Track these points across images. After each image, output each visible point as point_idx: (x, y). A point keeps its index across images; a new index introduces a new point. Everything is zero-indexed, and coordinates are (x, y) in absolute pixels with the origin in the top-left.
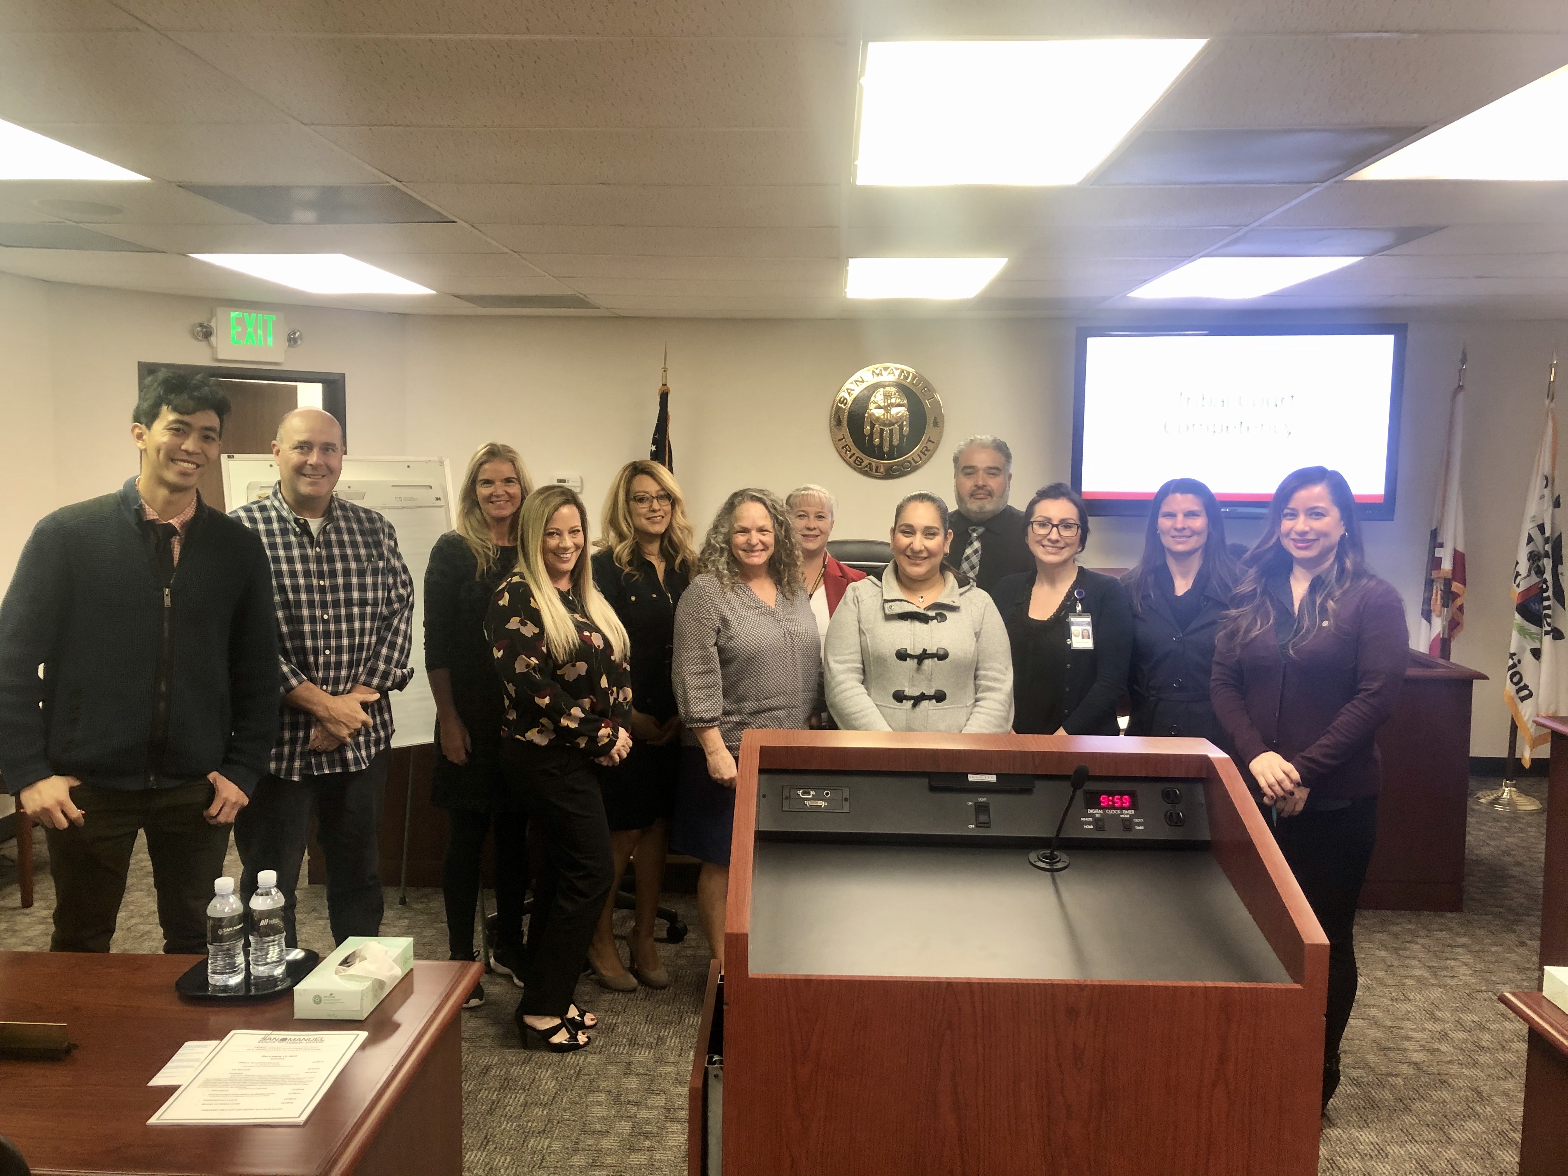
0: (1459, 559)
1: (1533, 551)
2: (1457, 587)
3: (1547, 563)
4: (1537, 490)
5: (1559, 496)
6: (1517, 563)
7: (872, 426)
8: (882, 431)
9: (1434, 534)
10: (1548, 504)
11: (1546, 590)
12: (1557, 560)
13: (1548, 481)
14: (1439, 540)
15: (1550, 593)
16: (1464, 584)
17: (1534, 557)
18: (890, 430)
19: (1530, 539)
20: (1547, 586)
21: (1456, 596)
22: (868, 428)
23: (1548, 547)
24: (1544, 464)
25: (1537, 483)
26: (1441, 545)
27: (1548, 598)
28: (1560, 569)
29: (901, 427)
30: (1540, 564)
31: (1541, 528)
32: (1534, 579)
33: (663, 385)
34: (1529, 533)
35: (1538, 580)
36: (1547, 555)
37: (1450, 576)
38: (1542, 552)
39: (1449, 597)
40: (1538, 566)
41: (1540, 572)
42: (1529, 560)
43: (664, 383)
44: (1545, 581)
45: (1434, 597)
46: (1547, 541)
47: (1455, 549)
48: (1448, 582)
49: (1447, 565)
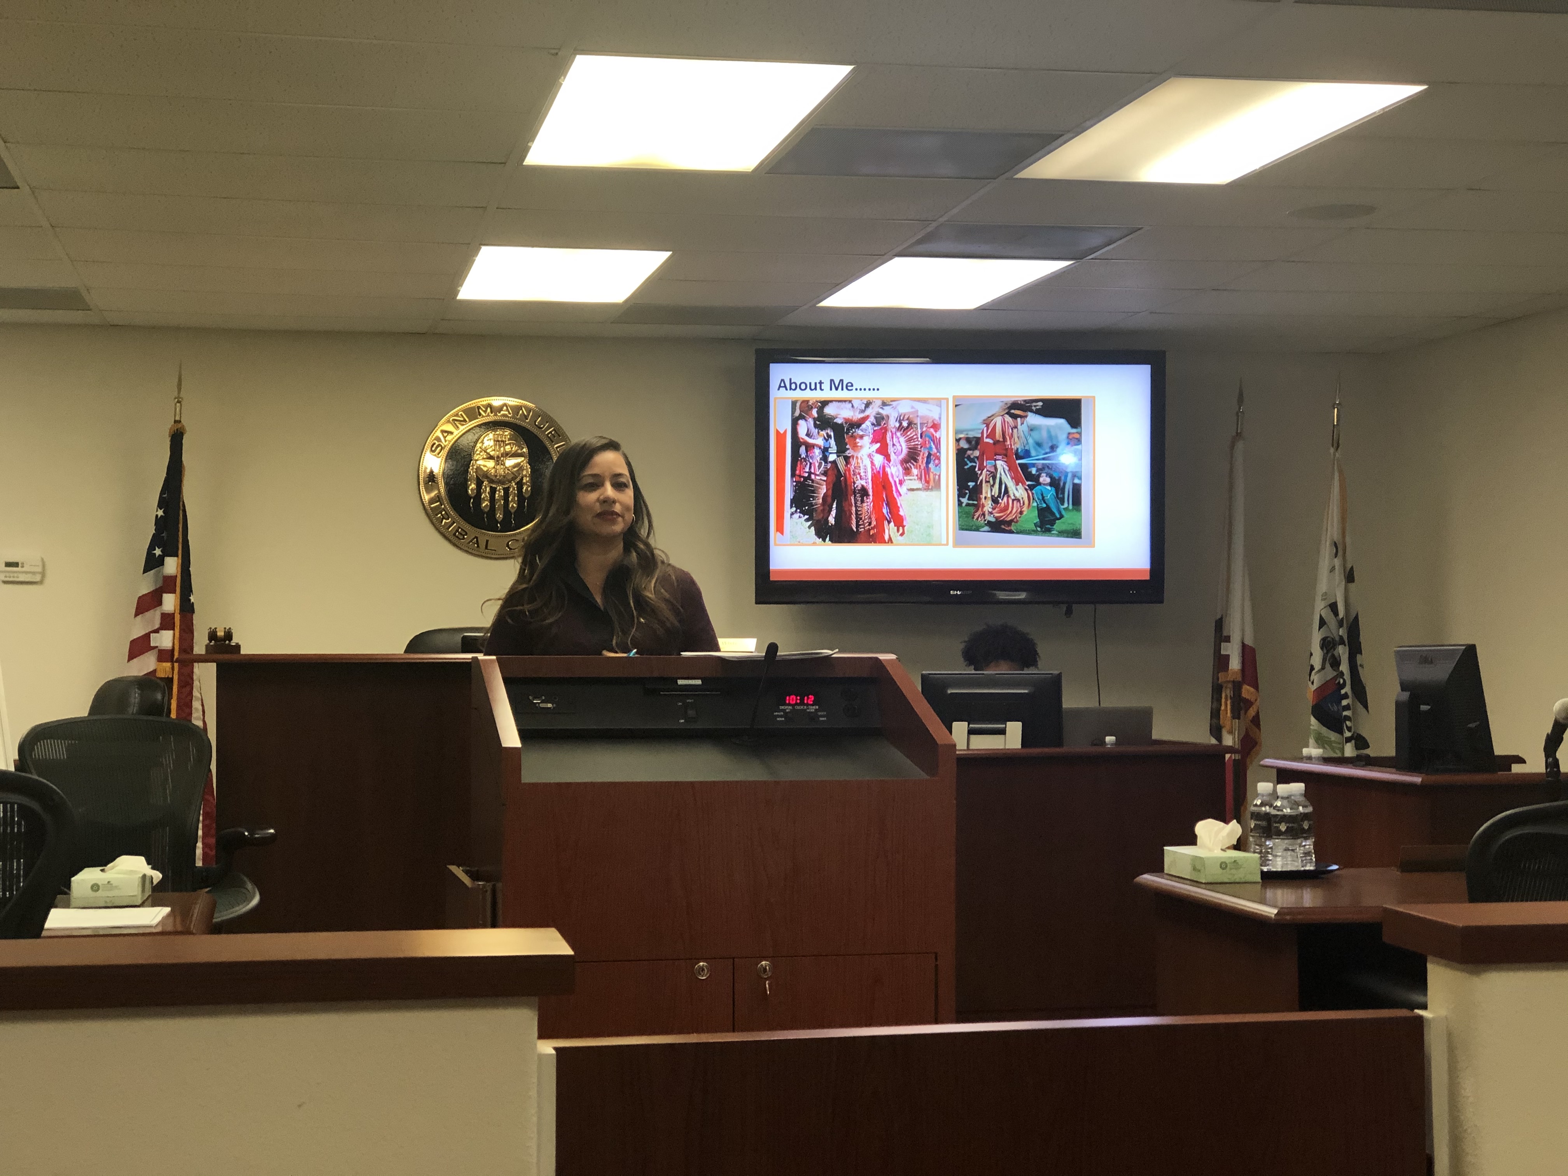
0: (1248, 654)
1: (1328, 637)
2: (1248, 691)
3: (1342, 652)
4: (1327, 562)
5: (1352, 568)
6: (1311, 654)
7: (479, 484)
8: (493, 491)
9: (1219, 624)
10: (1339, 577)
11: (1343, 686)
12: (1355, 649)
13: (1338, 548)
14: (1225, 634)
15: (1347, 690)
16: (1256, 686)
17: (1328, 645)
18: (504, 489)
19: (1322, 623)
20: (1344, 680)
21: (1249, 704)
22: (473, 486)
23: (1342, 632)
24: (1332, 530)
25: (1326, 551)
26: (1228, 639)
27: (1346, 696)
28: (1359, 659)
29: (520, 485)
30: (1336, 653)
31: (1333, 607)
32: (1330, 673)
33: (175, 422)
34: (1321, 616)
35: (1335, 673)
36: (1342, 642)
37: (1239, 678)
38: (1337, 639)
39: (1240, 705)
40: (1333, 656)
41: (1335, 663)
42: (1322, 648)
43: (177, 418)
44: (1342, 674)
45: (1223, 708)
46: (1340, 624)
47: (1243, 643)
48: (1237, 687)
49: (1235, 664)
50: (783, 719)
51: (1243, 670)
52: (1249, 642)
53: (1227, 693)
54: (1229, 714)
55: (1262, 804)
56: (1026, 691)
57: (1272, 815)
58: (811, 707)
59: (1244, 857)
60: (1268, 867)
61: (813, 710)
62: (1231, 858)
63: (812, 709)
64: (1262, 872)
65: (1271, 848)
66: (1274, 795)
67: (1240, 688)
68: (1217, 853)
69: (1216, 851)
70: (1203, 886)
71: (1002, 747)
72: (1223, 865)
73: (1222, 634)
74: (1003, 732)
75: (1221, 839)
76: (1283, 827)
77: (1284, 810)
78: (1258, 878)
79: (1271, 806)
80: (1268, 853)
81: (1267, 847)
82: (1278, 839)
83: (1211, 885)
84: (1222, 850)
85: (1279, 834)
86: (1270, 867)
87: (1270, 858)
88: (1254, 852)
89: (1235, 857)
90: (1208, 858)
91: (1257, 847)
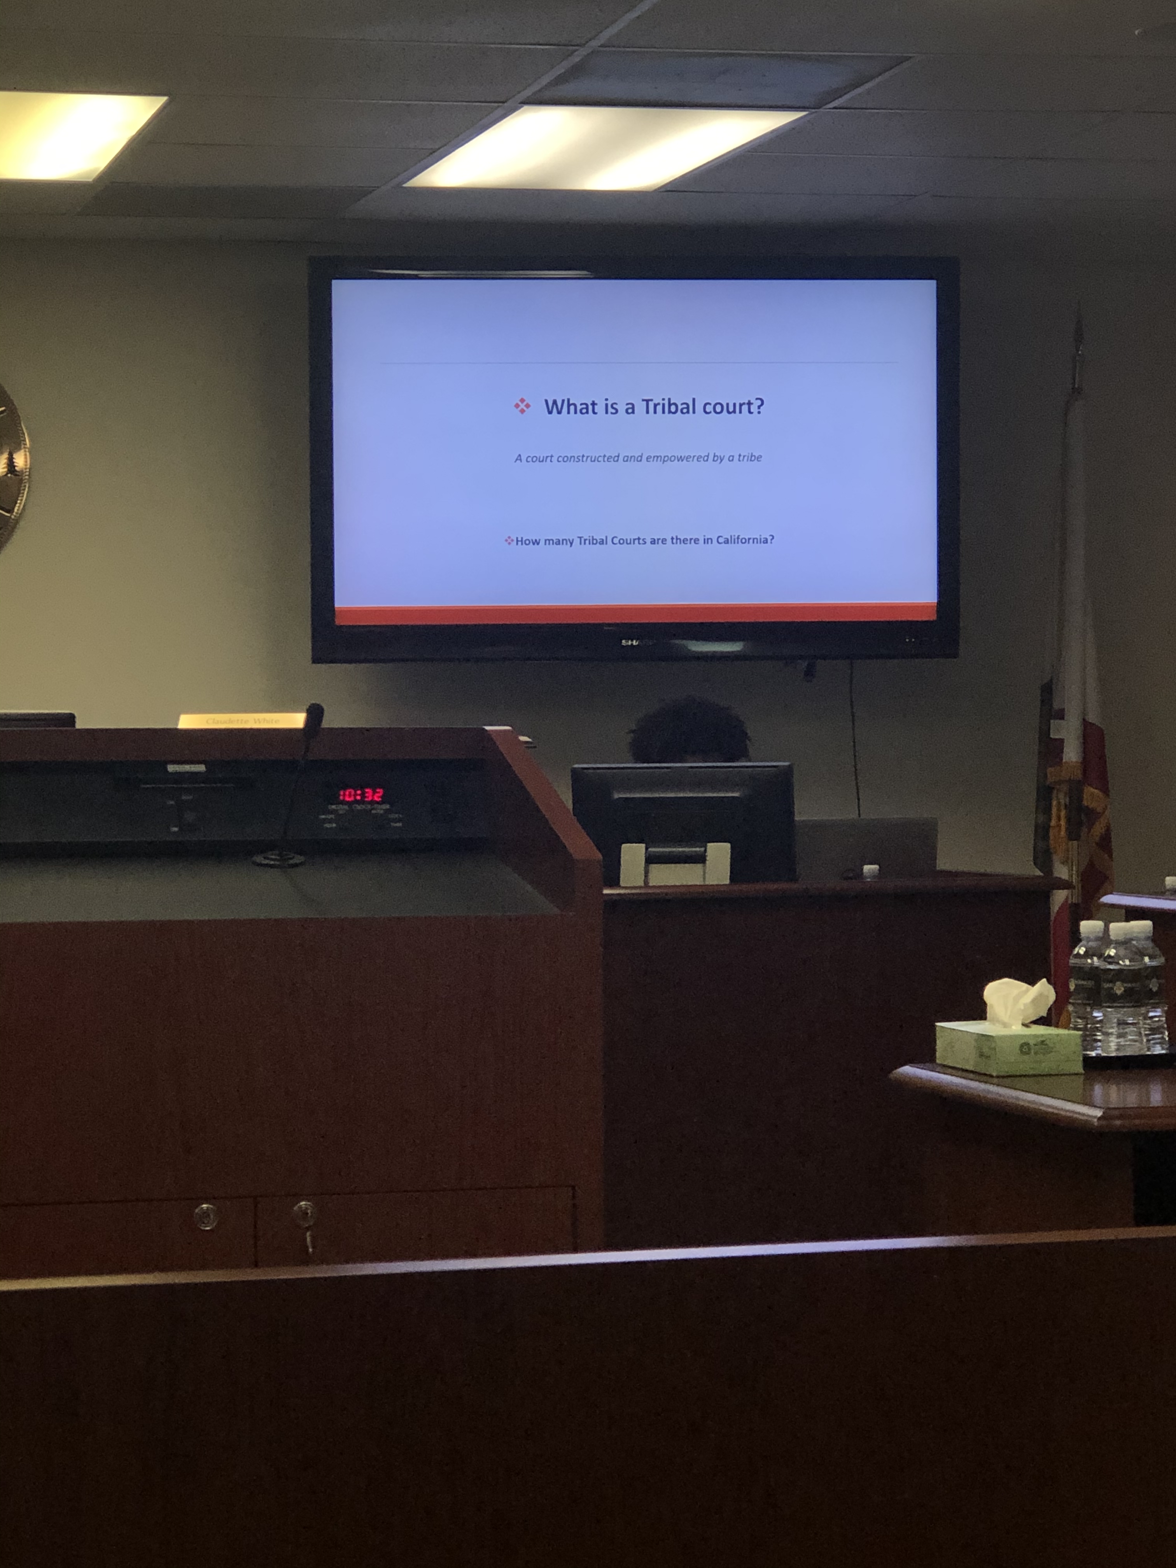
0: (1093, 737)
2: (1092, 794)
9: (1048, 691)
14: (1056, 706)
16: (1106, 791)
21: (1094, 816)
26: (1060, 715)
37: (1078, 776)
39: (1080, 819)
45: (1053, 822)
47: (1084, 720)
48: (1075, 790)
49: (1072, 754)
50: (334, 825)
51: (1085, 763)
52: (1092, 718)
53: (1060, 799)
54: (1063, 833)
55: (1087, 955)
56: (736, 795)
57: (1102, 970)
58: (380, 807)
59: (1058, 1035)
60: (1096, 1052)
61: (382, 812)
62: (1036, 1036)
63: (381, 809)
64: (1087, 1060)
65: (1101, 1021)
66: (1105, 939)
67: (1081, 792)
68: (1017, 1029)
69: (1014, 1027)
70: (995, 1080)
71: (699, 882)
72: (1025, 1047)
73: (1051, 705)
74: (701, 859)
75: (1022, 1008)
76: (1119, 989)
77: (1121, 962)
78: (1079, 1068)
79: (1100, 956)
80: (1097, 1029)
81: (1094, 1021)
82: (1109, 1007)
83: (1007, 1079)
84: (1024, 1025)
85: (1113, 999)
86: (1099, 1052)
87: (1099, 1038)
88: (1076, 1028)
89: (1042, 1036)
90: (1003, 1038)
91: (1079, 1021)
